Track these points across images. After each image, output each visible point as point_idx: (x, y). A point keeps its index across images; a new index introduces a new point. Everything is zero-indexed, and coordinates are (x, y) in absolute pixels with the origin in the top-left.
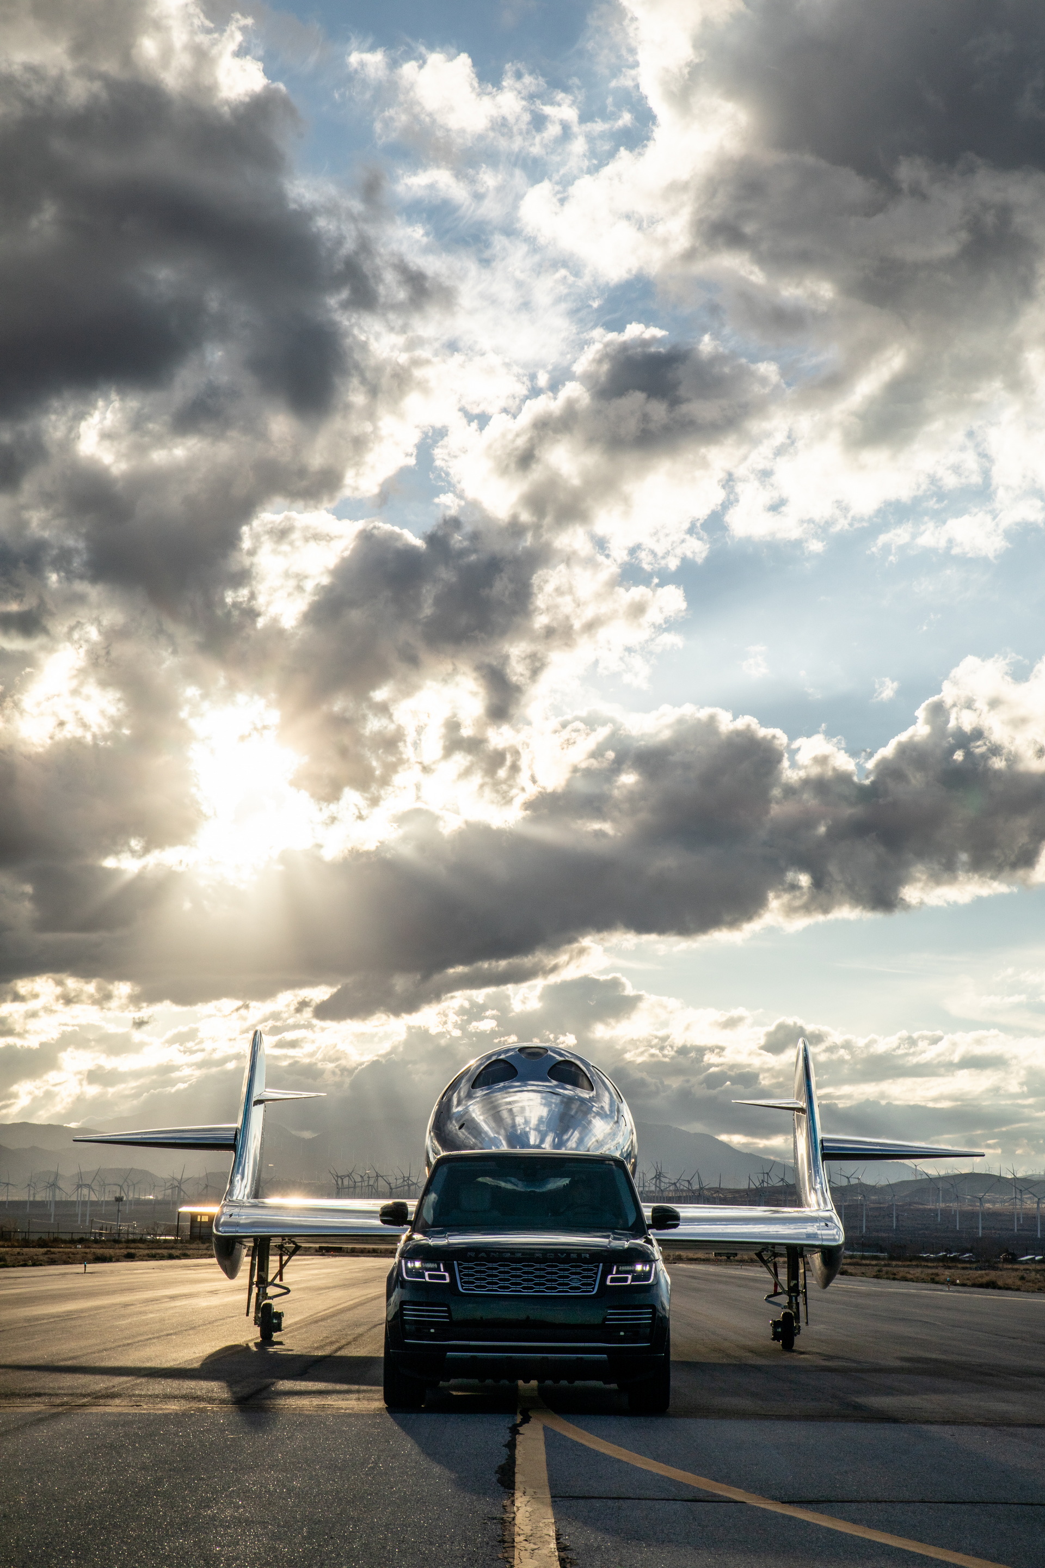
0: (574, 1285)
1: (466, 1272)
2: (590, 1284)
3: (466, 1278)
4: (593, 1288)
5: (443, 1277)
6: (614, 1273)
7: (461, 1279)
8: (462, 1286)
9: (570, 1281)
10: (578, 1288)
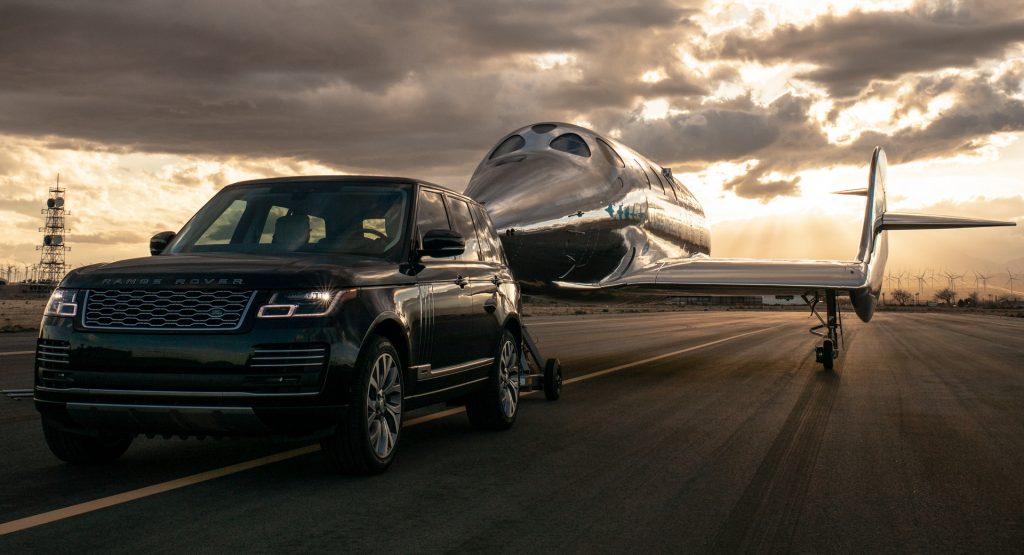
0: (214, 317)
2: (235, 317)
4: (237, 322)
5: (72, 310)
6: (271, 302)
8: (86, 320)
10: (218, 322)
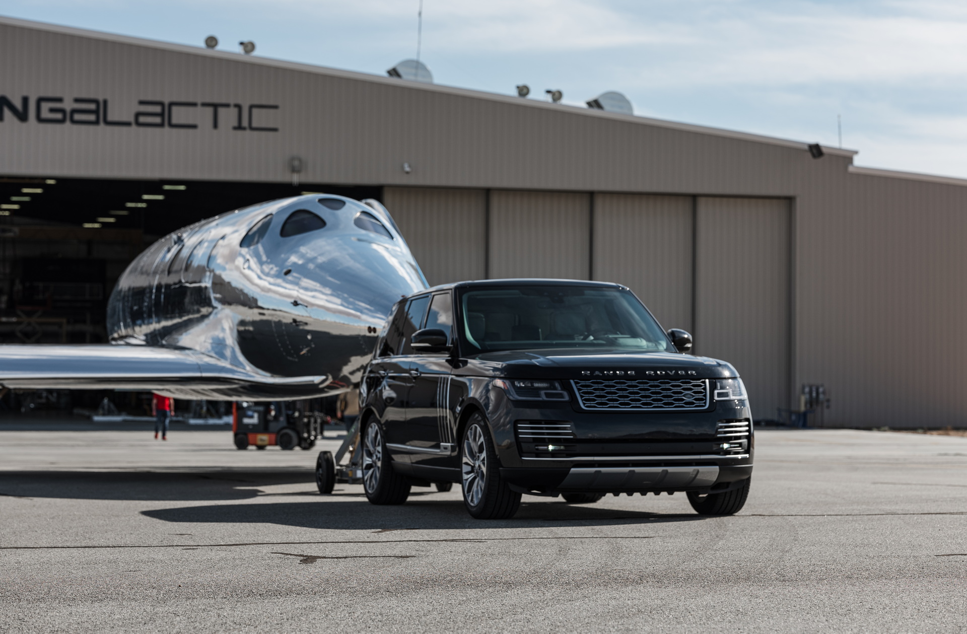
0: (688, 400)
1: (585, 390)
2: (702, 399)
3: (587, 396)
4: (705, 403)
5: (561, 396)
6: (719, 388)
7: (582, 397)
8: (584, 404)
9: (684, 396)
